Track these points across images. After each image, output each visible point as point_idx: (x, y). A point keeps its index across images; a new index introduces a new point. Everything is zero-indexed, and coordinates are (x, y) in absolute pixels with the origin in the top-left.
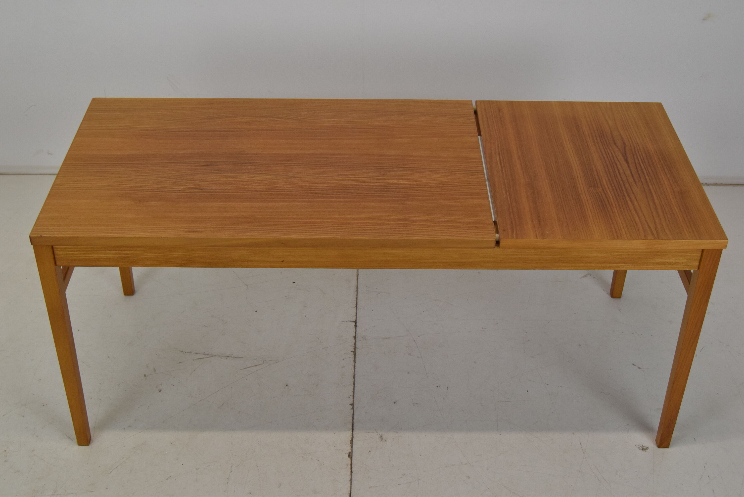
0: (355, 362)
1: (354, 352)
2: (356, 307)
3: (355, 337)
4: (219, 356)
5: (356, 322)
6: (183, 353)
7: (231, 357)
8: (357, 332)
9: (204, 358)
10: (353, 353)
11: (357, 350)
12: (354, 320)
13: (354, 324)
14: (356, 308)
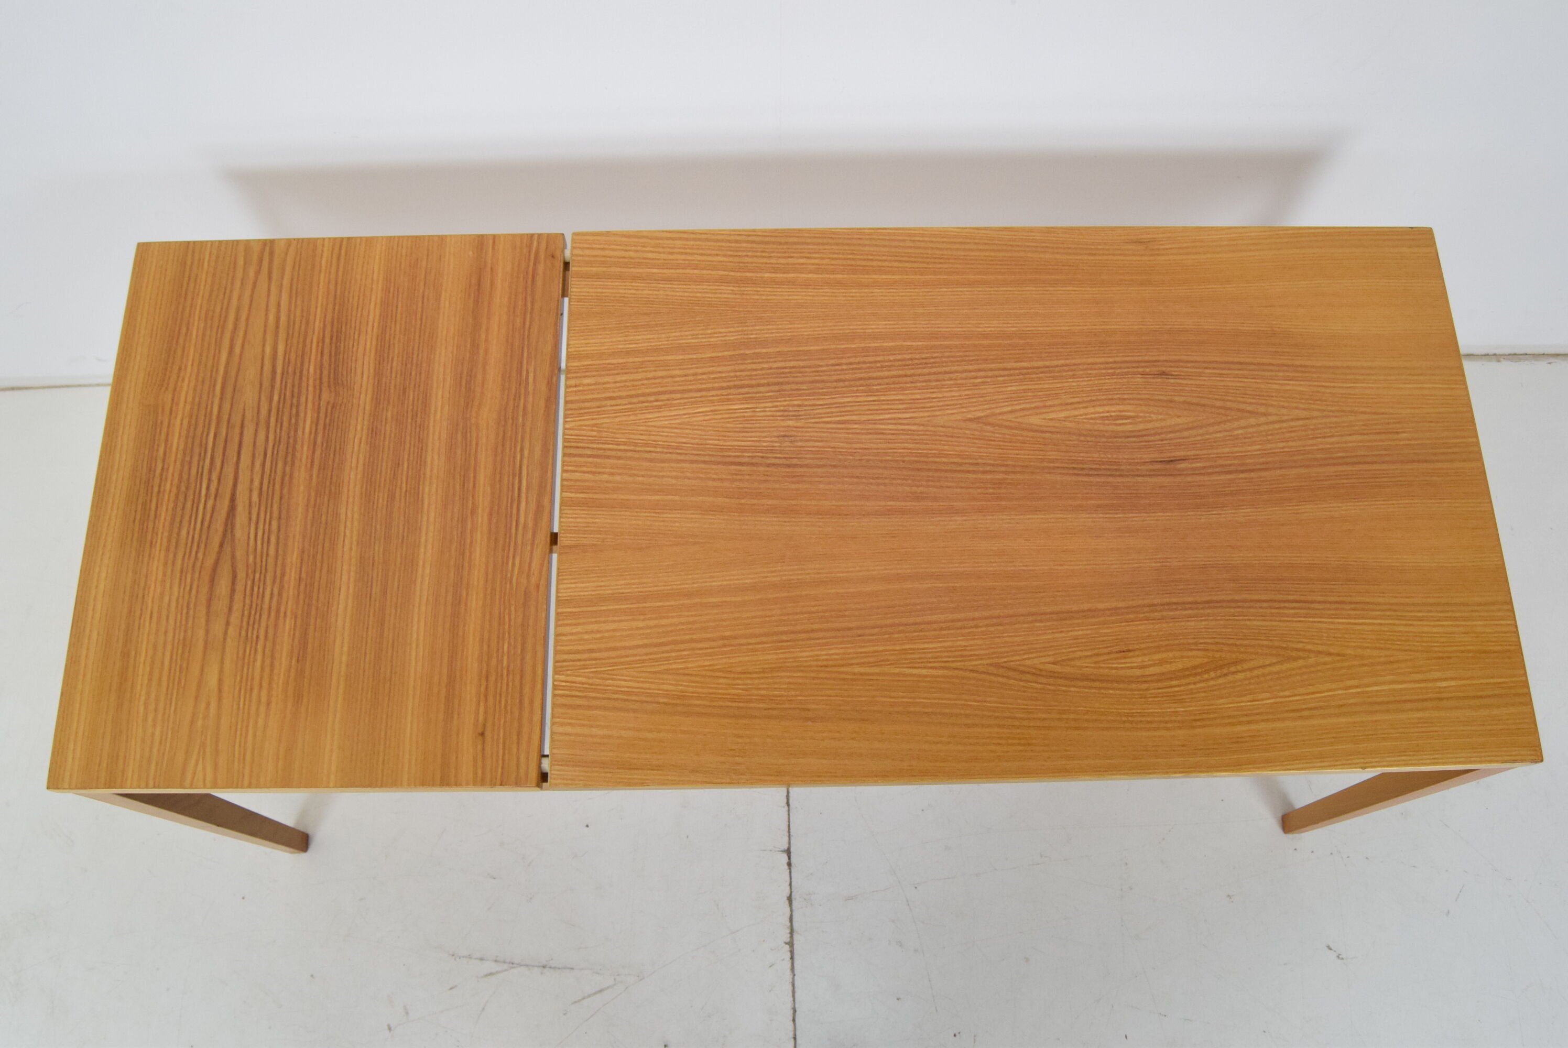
0: (794, 975)
1: (791, 944)
2: (788, 804)
3: (790, 899)
4: (527, 966)
5: (788, 852)
6: (455, 960)
7: (550, 967)
8: (793, 884)
9: (498, 972)
10: (787, 947)
11: (796, 936)
12: (786, 847)
13: (785, 857)
14: (786, 808)
